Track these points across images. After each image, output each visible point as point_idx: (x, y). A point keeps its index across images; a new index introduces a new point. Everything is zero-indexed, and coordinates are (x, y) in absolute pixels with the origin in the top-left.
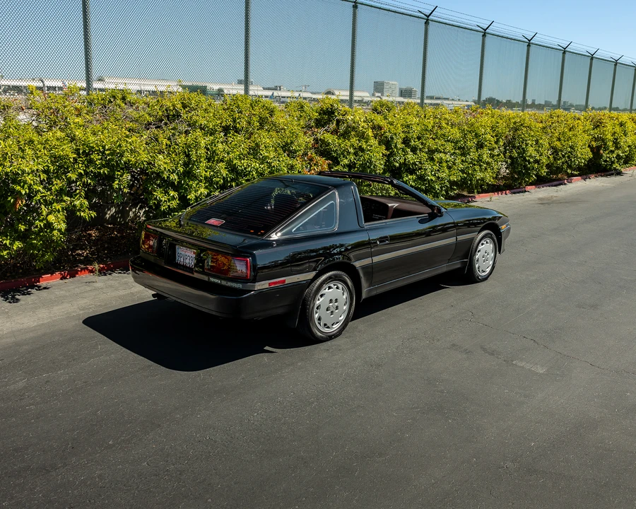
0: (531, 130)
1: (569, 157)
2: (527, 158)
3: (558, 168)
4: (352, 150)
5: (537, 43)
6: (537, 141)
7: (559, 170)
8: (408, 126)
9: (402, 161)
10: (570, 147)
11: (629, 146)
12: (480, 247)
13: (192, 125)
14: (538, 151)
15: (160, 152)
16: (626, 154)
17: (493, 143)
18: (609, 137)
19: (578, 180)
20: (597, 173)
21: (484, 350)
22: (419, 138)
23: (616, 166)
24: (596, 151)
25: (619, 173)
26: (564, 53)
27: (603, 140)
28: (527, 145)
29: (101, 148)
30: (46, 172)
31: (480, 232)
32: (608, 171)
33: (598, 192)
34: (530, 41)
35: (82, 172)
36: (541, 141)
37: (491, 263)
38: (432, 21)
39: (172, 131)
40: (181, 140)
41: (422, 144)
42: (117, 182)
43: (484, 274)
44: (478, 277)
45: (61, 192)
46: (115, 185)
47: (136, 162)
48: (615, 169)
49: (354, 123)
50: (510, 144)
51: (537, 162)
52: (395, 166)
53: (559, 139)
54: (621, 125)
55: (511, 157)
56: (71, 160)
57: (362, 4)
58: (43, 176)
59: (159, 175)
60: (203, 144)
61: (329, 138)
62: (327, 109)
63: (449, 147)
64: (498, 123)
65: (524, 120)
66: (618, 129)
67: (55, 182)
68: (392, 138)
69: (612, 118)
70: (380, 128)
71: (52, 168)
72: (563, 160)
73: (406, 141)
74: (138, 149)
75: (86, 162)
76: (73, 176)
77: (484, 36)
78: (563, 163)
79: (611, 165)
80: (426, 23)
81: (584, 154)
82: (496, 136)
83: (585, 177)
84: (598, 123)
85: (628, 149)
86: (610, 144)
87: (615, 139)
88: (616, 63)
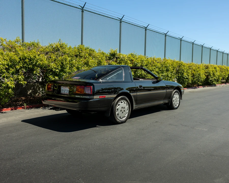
0: (185, 67)
1: (198, 78)
2: (184, 77)
3: (194, 82)
5: (183, 40)
8: (142, 61)
9: (140, 73)
10: (198, 74)
11: (218, 76)
12: (175, 96)
13: (65, 53)
14: (187, 75)
15: (52, 62)
17: (172, 70)
18: (211, 72)
19: (201, 87)
20: (208, 85)
22: (146, 66)
23: (215, 82)
24: (207, 77)
25: (215, 86)
26: (193, 44)
27: (209, 73)
28: (184, 71)
29: (29, 57)
30: (8, 65)
31: (174, 90)
32: (211, 85)
35: (22, 66)
36: (188, 71)
37: (178, 102)
38: (148, 29)
39: (56, 55)
40: (60, 58)
42: (35, 71)
43: (176, 106)
44: (174, 107)
45: (13, 74)
47: (43, 64)
48: (214, 84)
49: (123, 58)
50: (177, 72)
51: (187, 78)
52: (138, 75)
53: (194, 71)
54: (215, 68)
55: (178, 76)
56: (18, 61)
57: (123, 21)
58: (7, 67)
59: (51, 70)
60: (68, 60)
61: (114, 63)
62: (113, 54)
63: (157, 70)
64: (173, 63)
65: (182, 63)
66: (214, 69)
67: (11, 69)
68: (137, 64)
69: (211, 66)
70: (132, 60)
71: (10, 64)
72: (196, 79)
74: (44, 60)
75: (23, 63)
76: (18, 67)
77: (166, 36)
78: (196, 80)
79: (212, 82)
80: (145, 30)
81: (203, 77)
82: (173, 68)
83: (204, 86)
84: (207, 67)
85: (217, 77)
86: (212, 75)
87: (213, 73)
88: (210, 49)
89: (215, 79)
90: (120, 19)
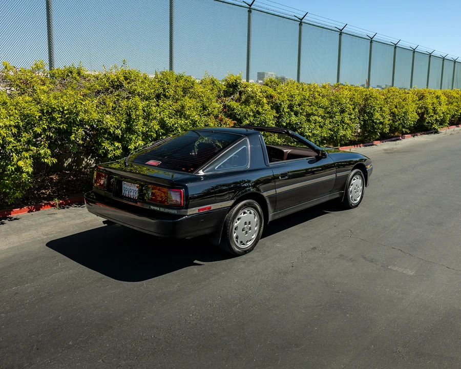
0: (377, 100)
1: (403, 120)
2: (375, 121)
3: (395, 128)
4: (251, 114)
5: (376, 40)
6: (381, 108)
7: (396, 129)
8: (292, 96)
9: (288, 121)
10: (404, 113)
11: (443, 113)
12: (353, 182)
13: (132, 93)
14: (382, 115)
15: (108, 113)
16: (441, 118)
17: (351, 109)
18: (430, 106)
19: (409, 137)
20: (421, 132)
21: (365, 258)
22: (299, 105)
23: (435, 126)
24: (421, 115)
25: (437, 132)
26: (395, 48)
27: (426, 108)
28: (374, 110)
29: (61, 108)
30: (17, 127)
31: (352, 170)
32: (429, 130)
33: (425, 145)
34: (372, 39)
35: (46, 127)
36: (384, 108)
37: (360, 194)
38: (305, 23)
39: (117, 97)
40: (124, 103)
41: (302, 109)
42: (73, 135)
43: (356, 202)
44: (351, 205)
45: (29, 142)
46: (72, 137)
47: (89, 120)
48: (434, 129)
49: (253, 93)
50: (362, 111)
51: (381, 123)
53: (396, 107)
54: (437, 97)
55: (363, 120)
56: (37, 117)
57: (254, 9)
58: (15, 130)
59: (106, 130)
60: (140, 108)
61: (234, 104)
62: (233, 83)
63: (321, 111)
64: (354, 95)
65: (372, 93)
66: (435, 100)
67: (24, 135)
68: (281, 104)
69: (430, 93)
70: (272, 97)
71: (21, 124)
72: (399, 122)
73: (291, 107)
74: (90, 110)
75: (49, 120)
76: (38, 130)
77: (341, 34)
78: (399, 124)
79: (431, 126)
80: (300, 24)
81: (413, 117)
82: (353, 104)
83: (413, 134)
84: (422, 97)
85: (442, 115)
86: (431, 111)
87: (433, 107)
88: (430, 55)
89: (436, 119)
90: (248, 4)
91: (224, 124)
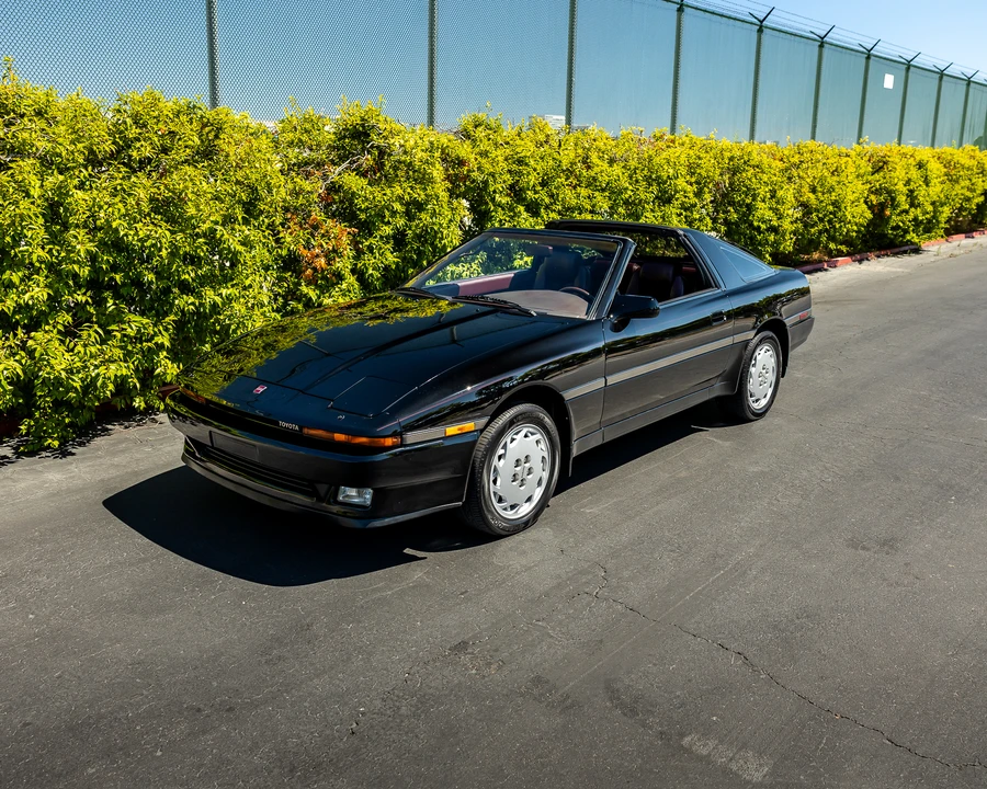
0: (763, 172)
1: (830, 222)
2: (756, 224)
3: (811, 241)
4: (397, 206)
5: (774, 26)
6: (773, 194)
7: (814, 244)
10: (833, 204)
11: (933, 203)
14: (775, 211)
16: (928, 216)
17: (691, 195)
18: (901, 187)
19: (847, 263)
20: (880, 249)
23: (912, 236)
24: (879, 212)
25: (917, 250)
27: (889, 192)
32: (896, 246)
33: (883, 282)
34: (762, 22)
36: (780, 193)
41: (552, 196)
48: (910, 242)
49: (405, 153)
50: (724, 200)
51: (774, 230)
53: (814, 191)
54: (920, 166)
55: (726, 222)
64: (700, 158)
66: (915, 174)
68: (486, 183)
69: (904, 155)
70: (461, 163)
72: (821, 226)
73: (516, 192)
78: (820, 232)
79: (903, 236)
81: (857, 216)
82: (698, 183)
83: (860, 257)
84: (881, 165)
87: (910, 191)
89: (915, 219)
91: (323, 236)
